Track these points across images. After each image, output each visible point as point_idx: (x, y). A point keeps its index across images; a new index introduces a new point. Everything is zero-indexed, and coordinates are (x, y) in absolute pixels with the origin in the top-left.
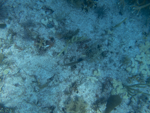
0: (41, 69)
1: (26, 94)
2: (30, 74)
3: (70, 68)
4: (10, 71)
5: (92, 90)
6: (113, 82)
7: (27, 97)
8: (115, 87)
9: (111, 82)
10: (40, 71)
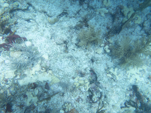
0: (49, 4)
1: (39, 30)
2: (40, 10)
3: (79, 3)
4: (20, 5)
5: (102, 25)
6: (124, 10)
7: (40, 32)
8: (126, 15)
9: (122, 11)
10: (49, 6)
